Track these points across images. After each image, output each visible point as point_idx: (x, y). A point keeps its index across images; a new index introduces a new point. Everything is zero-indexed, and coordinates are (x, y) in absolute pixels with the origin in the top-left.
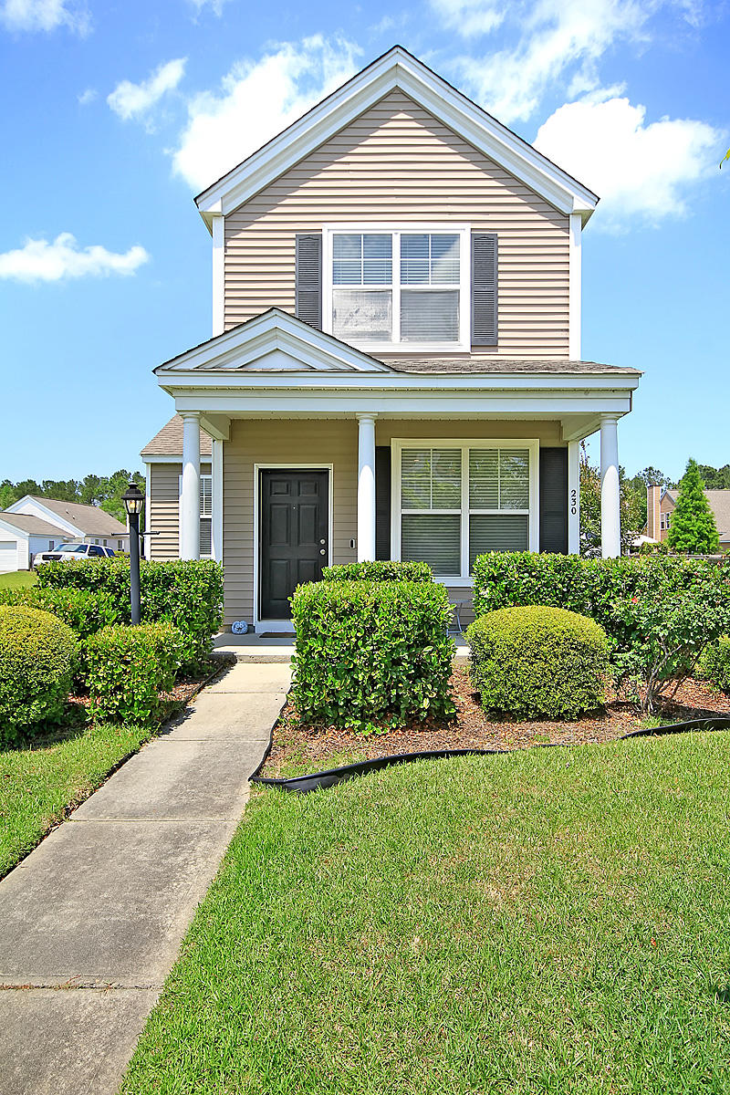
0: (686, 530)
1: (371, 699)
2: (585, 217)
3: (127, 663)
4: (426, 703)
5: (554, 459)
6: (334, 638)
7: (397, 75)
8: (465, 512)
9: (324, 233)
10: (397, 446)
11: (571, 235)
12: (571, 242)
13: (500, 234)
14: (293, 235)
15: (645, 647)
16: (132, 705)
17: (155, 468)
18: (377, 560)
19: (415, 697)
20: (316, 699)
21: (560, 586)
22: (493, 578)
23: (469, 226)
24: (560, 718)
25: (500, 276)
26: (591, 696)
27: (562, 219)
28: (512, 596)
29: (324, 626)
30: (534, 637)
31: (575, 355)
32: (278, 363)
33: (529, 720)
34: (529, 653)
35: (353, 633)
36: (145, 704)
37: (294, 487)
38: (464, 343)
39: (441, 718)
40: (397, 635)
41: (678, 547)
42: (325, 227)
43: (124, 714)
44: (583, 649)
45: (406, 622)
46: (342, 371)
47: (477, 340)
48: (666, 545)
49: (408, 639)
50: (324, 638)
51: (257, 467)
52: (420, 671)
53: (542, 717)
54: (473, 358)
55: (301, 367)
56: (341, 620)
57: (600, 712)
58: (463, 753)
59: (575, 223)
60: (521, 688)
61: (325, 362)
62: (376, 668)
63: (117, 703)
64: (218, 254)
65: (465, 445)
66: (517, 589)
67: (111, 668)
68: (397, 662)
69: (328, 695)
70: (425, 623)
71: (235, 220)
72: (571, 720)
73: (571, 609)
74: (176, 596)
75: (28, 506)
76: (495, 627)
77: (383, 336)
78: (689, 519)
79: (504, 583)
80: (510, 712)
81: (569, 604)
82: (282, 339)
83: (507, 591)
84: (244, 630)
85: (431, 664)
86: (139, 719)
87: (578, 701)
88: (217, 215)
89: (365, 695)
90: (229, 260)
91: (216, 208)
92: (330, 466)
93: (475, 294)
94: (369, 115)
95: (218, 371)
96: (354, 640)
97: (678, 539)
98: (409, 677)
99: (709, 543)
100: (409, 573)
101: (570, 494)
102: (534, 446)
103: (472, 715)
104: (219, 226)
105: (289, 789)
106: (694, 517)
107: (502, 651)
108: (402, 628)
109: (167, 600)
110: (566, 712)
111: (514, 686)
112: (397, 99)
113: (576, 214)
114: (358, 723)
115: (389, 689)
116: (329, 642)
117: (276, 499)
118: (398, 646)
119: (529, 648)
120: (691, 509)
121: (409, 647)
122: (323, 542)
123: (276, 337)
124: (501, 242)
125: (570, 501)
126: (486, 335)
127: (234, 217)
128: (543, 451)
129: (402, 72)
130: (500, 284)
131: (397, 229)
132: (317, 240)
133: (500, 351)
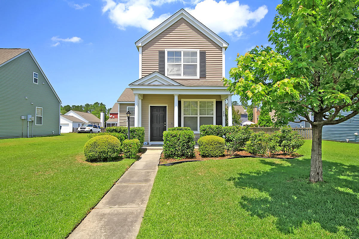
0: (263, 120)
1: (179, 153)
2: (226, 48)
3: (131, 146)
4: (190, 154)
5: (219, 104)
6: (172, 141)
7: (182, 15)
8: (199, 116)
9: (165, 51)
10: (183, 101)
11: (223, 52)
12: (223, 54)
13: (206, 52)
14: (158, 51)
15: (232, 143)
16: (132, 155)
17: (121, 105)
18: (178, 126)
19: (187, 152)
20: (169, 153)
21: (217, 132)
22: (204, 130)
23: (199, 50)
24: (216, 157)
25: (206, 61)
26: (222, 153)
27: (221, 48)
28: (207, 133)
29: (170, 139)
30: (211, 141)
32: (156, 83)
33: (210, 157)
34: (209, 144)
35: (175, 140)
36: (135, 155)
37: (158, 110)
38: (198, 77)
39: (192, 156)
40: (184, 140)
41: (261, 125)
42: (165, 49)
43: (130, 157)
44: (220, 143)
45: (186, 138)
46: (170, 85)
47: (201, 76)
48: (257, 124)
49: (186, 141)
50: (170, 141)
51: (150, 105)
52: (189, 148)
53: (212, 157)
54: (200, 80)
55: (161, 84)
56: (173, 138)
57: (224, 156)
58: (196, 161)
59: (224, 49)
60: (208, 151)
61: (167, 83)
62: (180, 147)
63: (129, 154)
64: (140, 55)
65: (199, 100)
66: (208, 132)
67: (128, 147)
68: (184, 146)
69: (171, 152)
70: (189, 138)
71: (144, 48)
72: (218, 157)
73: (220, 136)
74: (136, 134)
75: (71, 113)
76: (203, 139)
77: (180, 75)
78: (264, 117)
79: (206, 131)
80: (206, 156)
81: (219, 136)
82: (157, 78)
83: (206, 133)
84: (147, 144)
85: (190, 146)
86: (133, 157)
87: (219, 153)
88: (140, 46)
89: (178, 152)
90: (143, 57)
91: (140, 45)
92: (167, 105)
93: (201, 65)
94: (176, 24)
95: (143, 85)
96: (176, 141)
97: (261, 123)
98: (186, 148)
99: (269, 124)
100: (186, 129)
101: (223, 112)
102: (214, 101)
103: (199, 157)
104: (141, 49)
105: (166, 166)
106: (265, 117)
107: (204, 143)
108: (185, 139)
109: (134, 135)
110: (217, 155)
111: (207, 150)
112: (182, 21)
113: (223, 47)
114: (177, 157)
115: (182, 151)
116: (171, 142)
117: (154, 113)
118: (184, 142)
119: (210, 143)
120: (264, 114)
121: (186, 143)
122: (165, 123)
123: (156, 78)
124: (206, 53)
125: (223, 114)
126: (203, 75)
127: (144, 47)
128: (217, 102)
129: (183, 15)
130: (206, 63)
131: (182, 50)
132: (163, 53)
133: (207, 79)
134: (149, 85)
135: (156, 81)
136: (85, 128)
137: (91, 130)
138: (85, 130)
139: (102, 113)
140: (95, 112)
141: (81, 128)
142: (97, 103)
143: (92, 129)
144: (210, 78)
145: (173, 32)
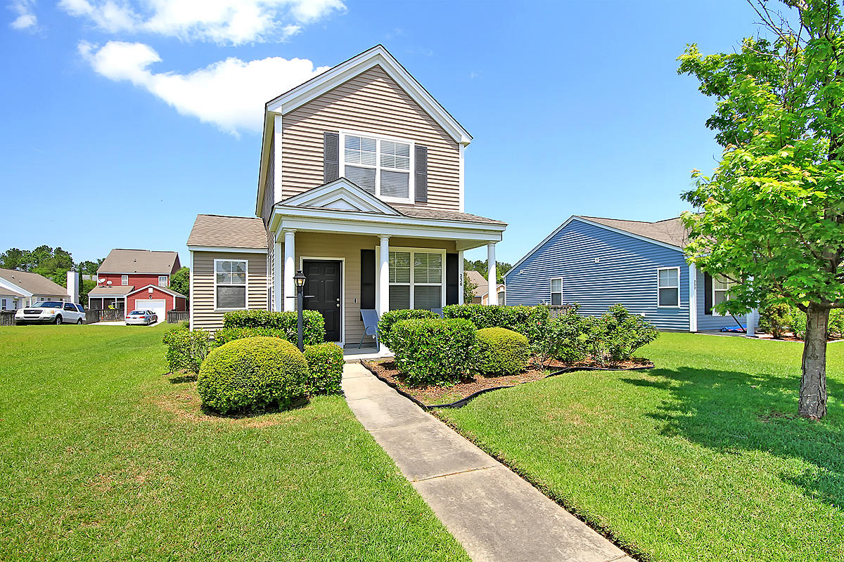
2: (466, 145)
3: (329, 363)
4: (468, 371)
5: (453, 259)
7: (378, 59)
8: (412, 285)
9: (340, 134)
11: (460, 153)
12: (460, 156)
13: (429, 148)
14: (322, 132)
15: (542, 342)
17: (196, 254)
19: (465, 369)
23: (414, 141)
25: (428, 168)
27: (456, 145)
30: (504, 340)
31: (462, 209)
32: (341, 206)
35: (441, 341)
37: (322, 271)
38: (412, 200)
42: (340, 130)
45: (462, 336)
47: (417, 199)
51: (302, 258)
52: (466, 358)
54: (416, 207)
55: (354, 209)
59: (461, 147)
61: (368, 209)
62: (450, 358)
65: (412, 251)
68: (458, 354)
70: (469, 336)
71: (289, 119)
76: (487, 337)
82: (345, 194)
85: (471, 354)
88: (278, 114)
89: (445, 370)
90: (285, 141)
91: (279, 110)
92: (343, 259)
93: (417, 175)
94: (363, 76)
95: (308, 207)
96: (442, 345)
98: (463, 360)
101: (459, 276)
102: (444, 252)
104: (279, 120)
107: (492, 346)
108: (460, 338)
112: (378, 71)
113: (462, 143)
114: (442, 383)
115: (455, 366)
116: (430, 346)
117: (311, 276)
119: (503, 346)
121: (463, 347)
122: (338, 300)
123: (341, 192)
124: (429, 152)
125: (460, 280)
126: (422, 197)
127: (288, 117)
128: (448, 255)
129: (381, 58)
130: (428, 172)
131: (379, 138)
132: (336, 137)
133: (429, 205)
134: (322, 209)
135: (342, 202)
136: (40, 312)
137: (59, 316)
138: (42, 316)
139: (73, 273)
140: (45, 270)
141: (26, 312)
142: (44, 248)
143: (60, 313)
144: (433, 205)
145: (358, 93)
